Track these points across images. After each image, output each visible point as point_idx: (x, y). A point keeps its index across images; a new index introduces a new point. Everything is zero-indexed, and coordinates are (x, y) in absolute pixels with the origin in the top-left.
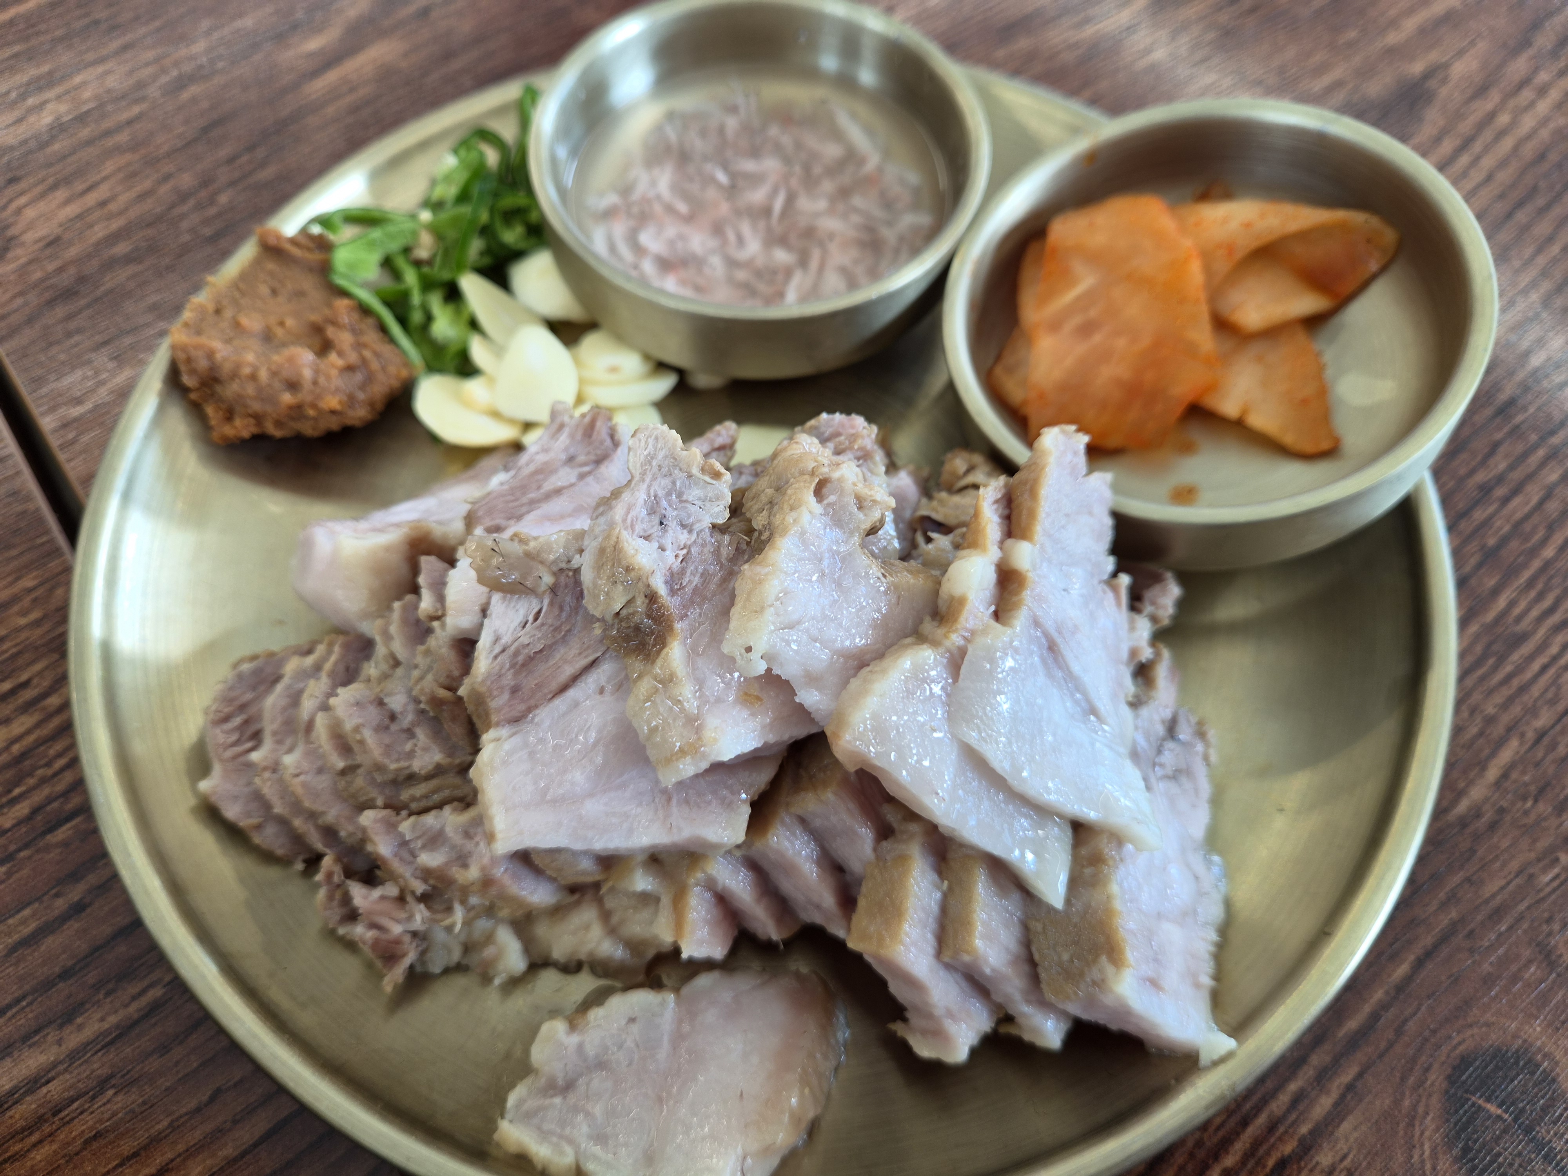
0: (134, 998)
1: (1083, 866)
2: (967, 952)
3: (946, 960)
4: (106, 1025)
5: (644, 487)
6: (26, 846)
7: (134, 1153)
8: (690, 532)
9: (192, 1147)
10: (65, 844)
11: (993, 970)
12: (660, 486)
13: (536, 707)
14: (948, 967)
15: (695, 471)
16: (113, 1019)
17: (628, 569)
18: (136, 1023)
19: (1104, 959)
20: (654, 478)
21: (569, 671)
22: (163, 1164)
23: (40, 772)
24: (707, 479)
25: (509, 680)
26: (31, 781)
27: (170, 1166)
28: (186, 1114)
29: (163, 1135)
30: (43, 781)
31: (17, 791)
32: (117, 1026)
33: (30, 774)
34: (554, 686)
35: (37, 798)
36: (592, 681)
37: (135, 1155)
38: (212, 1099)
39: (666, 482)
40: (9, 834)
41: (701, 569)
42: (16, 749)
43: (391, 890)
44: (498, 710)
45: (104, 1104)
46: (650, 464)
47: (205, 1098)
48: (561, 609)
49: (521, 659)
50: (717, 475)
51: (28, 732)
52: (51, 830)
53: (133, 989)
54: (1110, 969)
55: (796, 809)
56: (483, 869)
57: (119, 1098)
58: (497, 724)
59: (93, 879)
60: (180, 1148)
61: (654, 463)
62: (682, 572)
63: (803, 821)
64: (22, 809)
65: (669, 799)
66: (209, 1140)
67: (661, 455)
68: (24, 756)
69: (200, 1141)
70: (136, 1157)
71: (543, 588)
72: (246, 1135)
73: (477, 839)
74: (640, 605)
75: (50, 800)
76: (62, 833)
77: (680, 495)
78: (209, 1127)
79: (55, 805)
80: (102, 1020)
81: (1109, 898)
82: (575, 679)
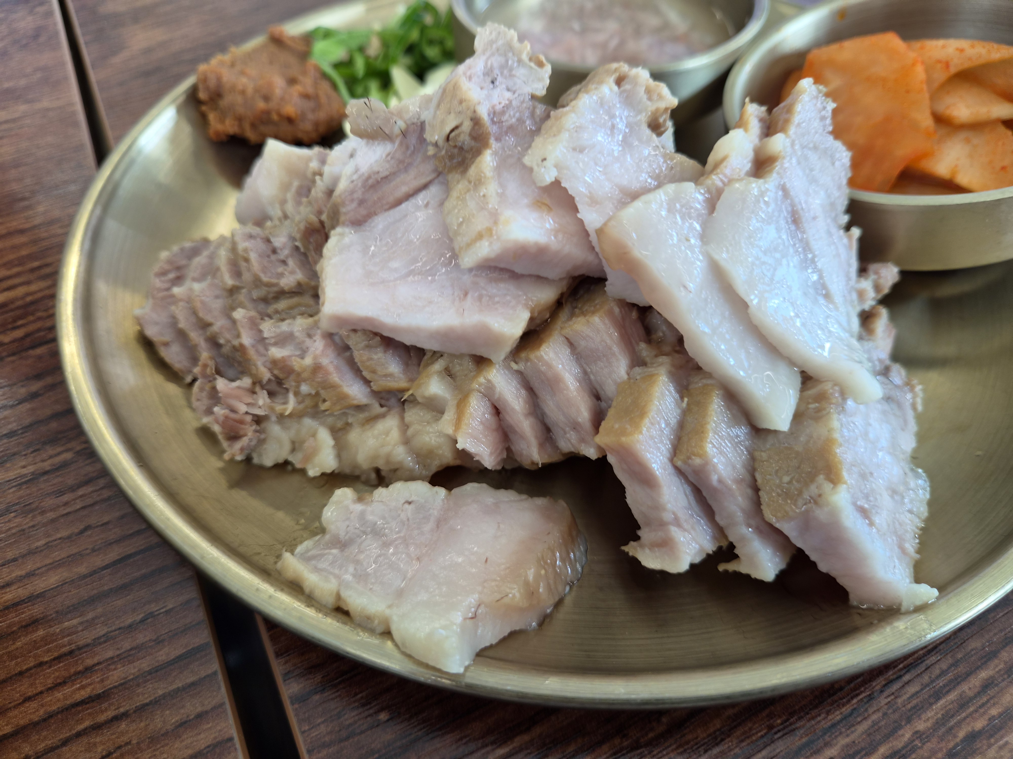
0: (51, 457)
1: (809, 403)
2: (700, 456)
3: (679, 463)
4: (25, 471)
5: (484, 58)
6: (13, 354)
7: (14, 558)
8: (514, 92)
9: (57, 561)
10: (40, 358)
11: (720, 481)
12: (496, 61)
13: (375, 214)
14: (679, 472)
15: (525, 57)
16: (31, 469)
17: (461, 102)
18: (46, 473)
19: (821, 478)
20: (493, 55)
21: (404, 189)
22: (32, 569)
23: (40, 314)
24: (532, 64)
25: (358, 195)
26: (31, 318)
27: (37, 572)
28: (60, 539)
29: (39, 549)
30: (40, 319)
31: (20, 322)
32: (33, 473)
33: (32, 314)
34: (391, 199)
35: (31, 328)
36: (420, 199)
37: (15, 560)
38: (82, 532)
39: (502, 60)
40: (6, 346)
41: (517, 115)
42: (29, 299)
43: (246, 382)
44: (345, 214)
45: (6, 522)
46: (491, 46)
47: (76, 531)
48: (407, 148)
49: (370, 182)
50: (540, 65)
51: (41, 290)
52: (33, 347)
53: (51, 451)
54: (827, 486)
55: (567, 331)
56: (315, 358)
57: (18, 520)
58: (344, 224)
59: (49, 380)
60: (48, 561)
61: (494, 46)
62: (503, 113)
63: (571, 344)
64: (19, 333)
65: (466, 294)
66: (70, 559)
67: (500, 42)
68: (32, 303)
69: (63, 558)
70: (15, 561)
71: (396, 131)
72: (99, 561)
73: (315, 338)
74: (467, 126)
75: (39, 330)
76: (39, 351)
77: (511, 70)
78: (74, 550)
79: (42, 334)
80: (24, 467)
81: (830, 430)
82: (408, 196)
